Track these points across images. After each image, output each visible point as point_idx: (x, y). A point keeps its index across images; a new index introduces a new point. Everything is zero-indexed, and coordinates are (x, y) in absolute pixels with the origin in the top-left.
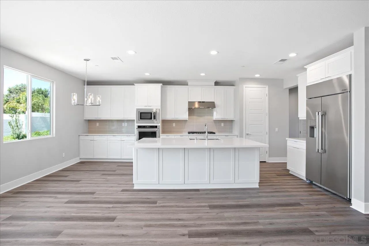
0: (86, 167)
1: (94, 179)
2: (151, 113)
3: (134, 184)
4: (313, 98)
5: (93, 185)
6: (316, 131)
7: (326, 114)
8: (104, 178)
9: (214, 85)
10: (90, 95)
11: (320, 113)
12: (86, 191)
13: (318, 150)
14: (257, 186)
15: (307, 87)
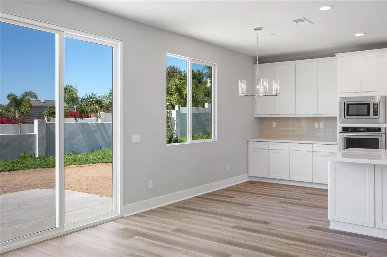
0: (256, 189)
1: (268, 205)
2: (369, 105)
3: (329, 222)
5: (266, 213)
8: (283, 207)
10: (264, 80)
12: (258, 219)
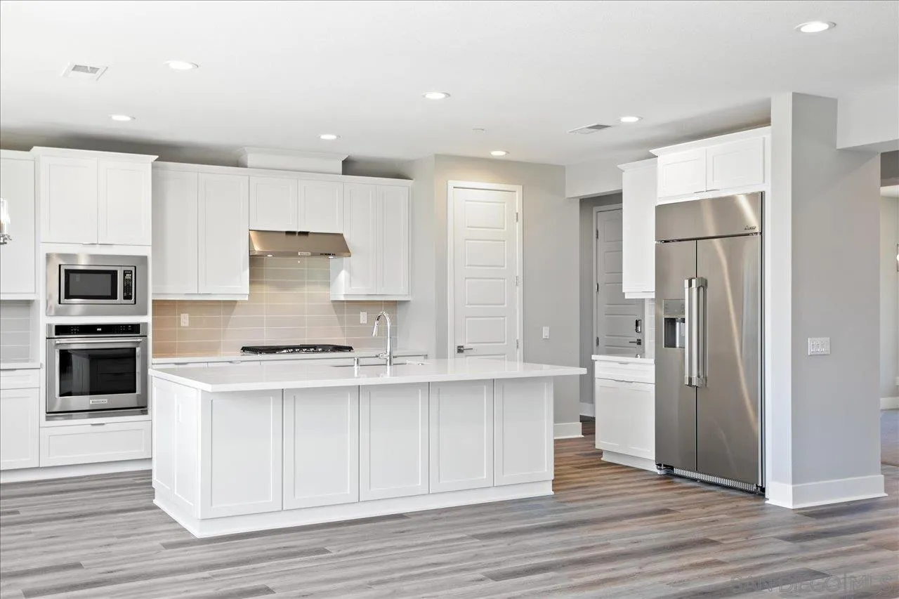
2: (114, 274)
4: (673, 241)
6: (682, 331)
7: (706, 284)
9: (340, 170)
11: (694, 281)
13: (690, 380)
14: (548, 490)
15: (660, 209)
